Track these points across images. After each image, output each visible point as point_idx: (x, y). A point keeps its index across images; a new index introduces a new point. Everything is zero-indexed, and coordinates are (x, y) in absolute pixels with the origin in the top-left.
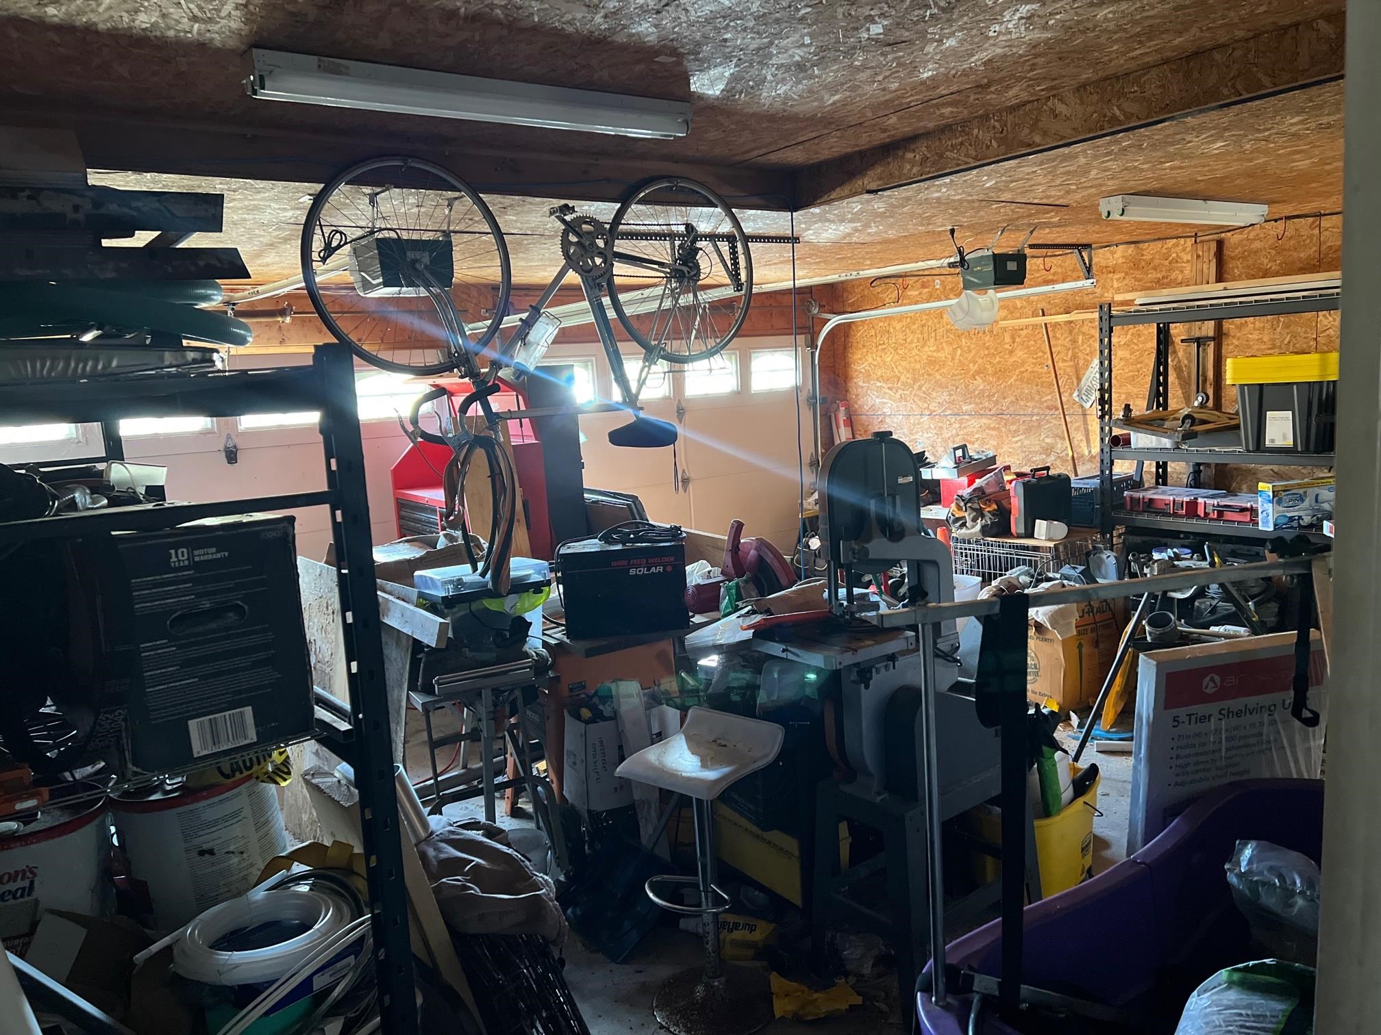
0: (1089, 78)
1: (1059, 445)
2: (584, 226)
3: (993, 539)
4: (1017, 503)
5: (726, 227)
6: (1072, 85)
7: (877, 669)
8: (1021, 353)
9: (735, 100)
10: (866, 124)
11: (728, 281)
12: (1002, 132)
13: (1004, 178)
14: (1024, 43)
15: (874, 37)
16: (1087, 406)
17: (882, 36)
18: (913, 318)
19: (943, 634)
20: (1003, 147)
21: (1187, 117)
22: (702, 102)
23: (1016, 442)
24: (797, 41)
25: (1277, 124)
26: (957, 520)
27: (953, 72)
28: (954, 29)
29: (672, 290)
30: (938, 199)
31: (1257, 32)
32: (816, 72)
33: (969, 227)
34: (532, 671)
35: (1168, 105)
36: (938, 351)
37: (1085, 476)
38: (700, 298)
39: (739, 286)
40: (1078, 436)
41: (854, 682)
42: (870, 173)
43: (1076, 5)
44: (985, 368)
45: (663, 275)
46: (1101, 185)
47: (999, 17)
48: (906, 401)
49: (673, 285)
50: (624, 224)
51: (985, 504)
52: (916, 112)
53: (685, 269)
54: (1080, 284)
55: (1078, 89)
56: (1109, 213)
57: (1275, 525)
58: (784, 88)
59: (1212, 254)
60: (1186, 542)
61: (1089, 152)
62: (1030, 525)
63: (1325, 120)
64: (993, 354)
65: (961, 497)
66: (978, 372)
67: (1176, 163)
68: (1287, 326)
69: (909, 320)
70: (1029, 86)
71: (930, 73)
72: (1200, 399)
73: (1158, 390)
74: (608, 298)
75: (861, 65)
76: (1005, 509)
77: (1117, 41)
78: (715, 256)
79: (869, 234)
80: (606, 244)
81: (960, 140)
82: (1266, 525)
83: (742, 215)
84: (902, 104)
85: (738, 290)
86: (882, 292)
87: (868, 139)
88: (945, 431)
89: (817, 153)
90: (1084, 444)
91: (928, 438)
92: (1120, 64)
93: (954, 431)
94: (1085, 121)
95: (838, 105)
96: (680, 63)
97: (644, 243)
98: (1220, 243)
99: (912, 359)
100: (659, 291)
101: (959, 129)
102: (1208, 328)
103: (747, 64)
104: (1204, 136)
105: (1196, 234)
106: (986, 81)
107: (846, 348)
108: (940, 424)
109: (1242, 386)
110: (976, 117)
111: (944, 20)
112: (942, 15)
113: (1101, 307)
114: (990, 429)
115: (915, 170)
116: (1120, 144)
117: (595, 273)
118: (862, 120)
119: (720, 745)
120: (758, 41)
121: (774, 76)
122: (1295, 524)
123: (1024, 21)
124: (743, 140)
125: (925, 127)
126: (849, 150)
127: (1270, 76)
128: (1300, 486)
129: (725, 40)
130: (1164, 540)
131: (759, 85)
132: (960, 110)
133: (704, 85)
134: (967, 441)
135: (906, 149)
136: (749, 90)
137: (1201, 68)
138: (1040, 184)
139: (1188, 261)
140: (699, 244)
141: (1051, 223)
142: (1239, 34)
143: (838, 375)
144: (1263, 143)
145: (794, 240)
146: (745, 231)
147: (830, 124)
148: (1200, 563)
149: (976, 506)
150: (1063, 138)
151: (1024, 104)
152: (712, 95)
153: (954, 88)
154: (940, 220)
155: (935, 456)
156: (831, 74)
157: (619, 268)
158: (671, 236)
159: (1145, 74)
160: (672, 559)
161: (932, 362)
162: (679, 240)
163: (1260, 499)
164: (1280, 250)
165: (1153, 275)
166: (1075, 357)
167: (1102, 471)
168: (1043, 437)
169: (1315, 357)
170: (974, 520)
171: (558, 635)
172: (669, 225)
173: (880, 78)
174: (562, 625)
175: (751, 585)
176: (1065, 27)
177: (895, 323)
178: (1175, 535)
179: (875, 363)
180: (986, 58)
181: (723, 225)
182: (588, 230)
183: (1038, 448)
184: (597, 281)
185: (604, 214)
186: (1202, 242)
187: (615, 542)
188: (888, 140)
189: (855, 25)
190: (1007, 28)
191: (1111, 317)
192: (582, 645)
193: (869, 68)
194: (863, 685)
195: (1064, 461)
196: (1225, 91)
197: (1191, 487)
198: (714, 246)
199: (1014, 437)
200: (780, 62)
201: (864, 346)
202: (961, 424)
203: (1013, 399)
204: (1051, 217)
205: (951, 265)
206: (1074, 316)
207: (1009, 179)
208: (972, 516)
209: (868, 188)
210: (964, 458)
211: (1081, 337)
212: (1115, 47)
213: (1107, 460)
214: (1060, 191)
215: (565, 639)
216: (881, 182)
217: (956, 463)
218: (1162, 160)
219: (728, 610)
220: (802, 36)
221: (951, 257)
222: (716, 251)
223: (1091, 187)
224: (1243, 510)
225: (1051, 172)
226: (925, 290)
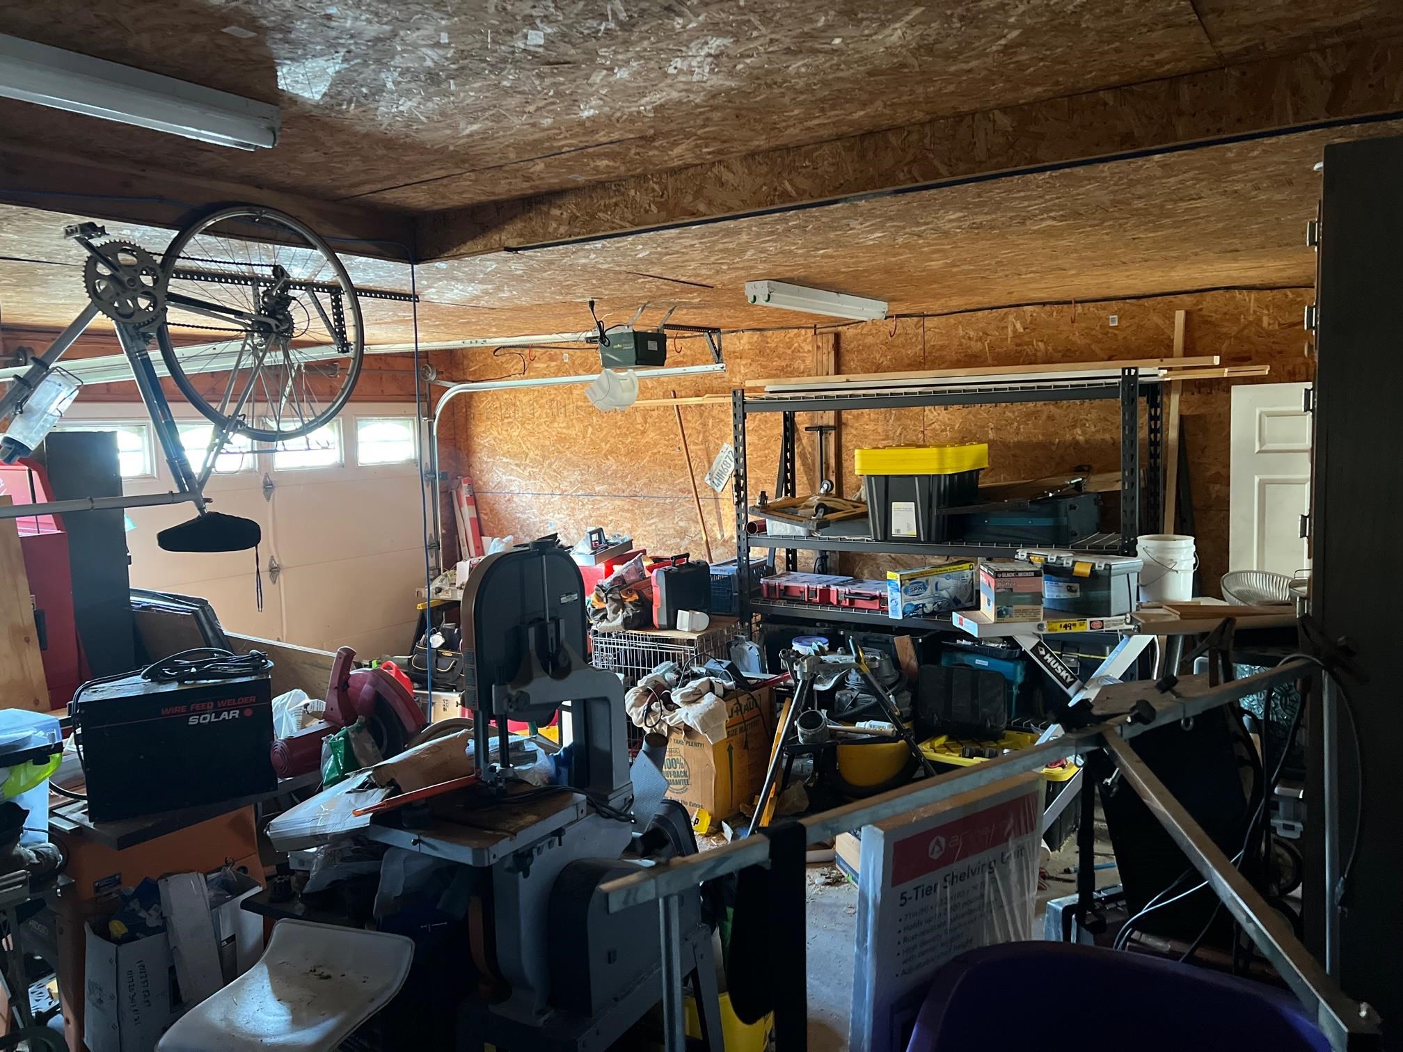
0: (759, 146)
1: (693, 529)
2: (121, 256)
3: (634, 632)
4: (659, 593)
5: (328, 275)
6: (740, 151)
7: (539, 849)
8: (652, 435)
9: (340, 112)
10: (507, 168)
11: (331, 339)
12: (662, 196)
13: (659, 249)
14: (704, 89)
15: (532, 49)
16: (719, 489)
17: (541, 50)
18: (542, 392)
19: (615, 788)
20: (663, 214)
21: (861, 200)
22: (294, 109)
23: (651, 525)
24: (429, 37)
25: (937, 218)
26: (597, 612)
27: (618, 114)
28: (629, 55)
29: (254, 348)
30: (584, 265)
31: (934, 116)
32: (453, 87)
33: (608, 301)
34: (27, 887)
35: (842, 184)
36: (568, 428)
37: (722, 561)
38: (292, 357)
39: (344, 346)
40: (711, 520)
41: (509, 870)
42: (509, 228)
43: (770, 49)
44: (618, 448)
45: (242, 328)
46: (752, 268)
47: (684, 49)
48: (535, 479)
49: (256, 341)
50: (184, 258)
51: (627, 594)
52: (568, 160)
53: (272, 322)
54: (710, 367)
55: (745, 158)
56: (755, 298)
57: (904, 613)
58: (409, 103)
59: (831, 346)
60: (822, 630)
61: (754, 229)
62: (672, 615)
63: (979, 219)
64: (626, 434)
65: (601, 587)
66: (611, 452)
67: (830, 251)
68: (898, 419)
69: (536, 393)
70: (697, 146)
71: (592, 112)
72: (825, 486)
73: (786, 476)
74: (159, 352)
75: (511, 87)
76: (646, 599)
77: (801, 104)
78: (313, 309)
79: (501, 298)
80: (155, 281)
81: (614, 200)
82: (895, 612)
83: (348, 262)
84: (552, 148)
85: (343, 352)
86: (507, 362)
87: (507, 187)
88: (577, 512)
89: (444, 197)
90: (716, 528)
91: (559, 519)
92: (793, 133)
93: (587, 513)
94: (755, 193)
95: (477, 137)
96: (259, 43)
97: (217, 286)
98: (837, 336)
99: (541, 436)
100: (236, 346)
101: (613, 188)
102: (829, 418)
103: (358, 61)
104: (868, 224)
105: (816, 325)
106: (652, 131)
107: (467, 418)
108: (572, 505)
109: (869, 477)
110: (632, 176)
111: (620, 40)
112: (620, 33)
113: (734, 392)
114: (623, 510)
115: (562, 230)
116: (787, 223)
117: (137, 319)
118: (503, 162)
119: (322, 977)
120: (376, 26)
121: (396, 83)
122: (920, 612)
123: (710, 59)
124: (348, 169)
125: (574, 181)
126: (483, 198)
127: (945, 164)
128: (922, 574)
129: (329, 17)
130: (801, 628)
131: (374, 95)
132: (617, 165)
133: (297, 82)
134: (600, 523)
135: (551, 204)
136: (362, 99)
137: (876, 149)
138: (693, 261)
139: (809, 351)
140: (291, 293)
141: (690, 303)
142: (919, 115)
143: (460, 449)
144: (916, 238)
145: (412, 297)
146: (353, 282)
147: (463, 161)
148: (845, 657)
149: (617, 596)
150: (730, 209)
151: (687, 167)
152: (309, 99)
153: (616, 136)
154: (581, 290)
155: (568, 538)
156: (472, 94)
157: (175, 315)
158: (255, 280)
159: (817, 149)
160: (253, 699)
161: (562, 439)
162: (265, 286)
163: (889, 588)
164: (890, 346)
165: (777, 363)
166: (705, 440)
167: (739, 558)
168: (676, 519)
169: (932, 451)
170: (615, 612)
171: (75, 815)
172: (250, 265)
173: (531, 108)
174: (83, 798)
175: (365, 734)
176: (754, 76)
177: (521, 396)
178: (811, 622)
179: (501, 437)
180: (658, 103)
181: (324, 272)
182: (128, 263)
183: (672, 531)
184: (142, 330)
185: (155, 244)
186: (822, 334)
187: (168, 680)
188: (531, 191)
189: (509, 26)
190: (690, 66)
191: (744, 403)
192: (113, 831)
193: (520, 93)
194: (521, 873)
195: (698, 545)
196: (901, 176)
197: (819, 573)
198: (311, 297)
199: (648, 519)
200: (404, 66)
201: (488, 419)
202: (594, 505)
203: (646, 481)
204: (693, 298)
205: (590, 340)
206: (706, 400)
207: (664, 250)
208: (612, 608)
209: (506, 245)
210: (600, 543)
211: (711, 421)
212: (796, 112)
213: (744, 547)
214: (710, 269)
215: (87, 823)
216: (522, 240)
217: (593, 549)
218: (819, 246)
219: (333, 776)
220: (439, 30)
221: (587, 331)
222: (315, 303)
223: (742, 268)
224: (873, 598)
225: (710, 247)
226: (553, 364)
